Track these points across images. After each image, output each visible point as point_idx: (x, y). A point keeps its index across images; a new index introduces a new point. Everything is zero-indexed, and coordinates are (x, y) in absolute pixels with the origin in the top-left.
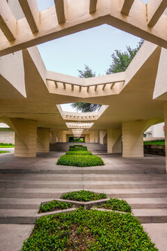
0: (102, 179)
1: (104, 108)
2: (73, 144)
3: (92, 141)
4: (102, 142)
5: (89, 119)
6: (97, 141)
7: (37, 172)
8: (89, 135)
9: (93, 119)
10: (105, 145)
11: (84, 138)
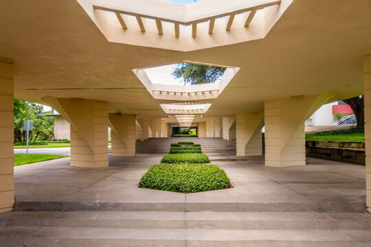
0: (229, 226)
1: (230, 73)
2: (176, 141)
3: (210, 134)
4: (226, 136)
5: (202, 97)
6: (217, 135)
7: (94, 208)
8: (204, 123)
9: (208, 96)
10: (233, 140)
11: (196, 128)
